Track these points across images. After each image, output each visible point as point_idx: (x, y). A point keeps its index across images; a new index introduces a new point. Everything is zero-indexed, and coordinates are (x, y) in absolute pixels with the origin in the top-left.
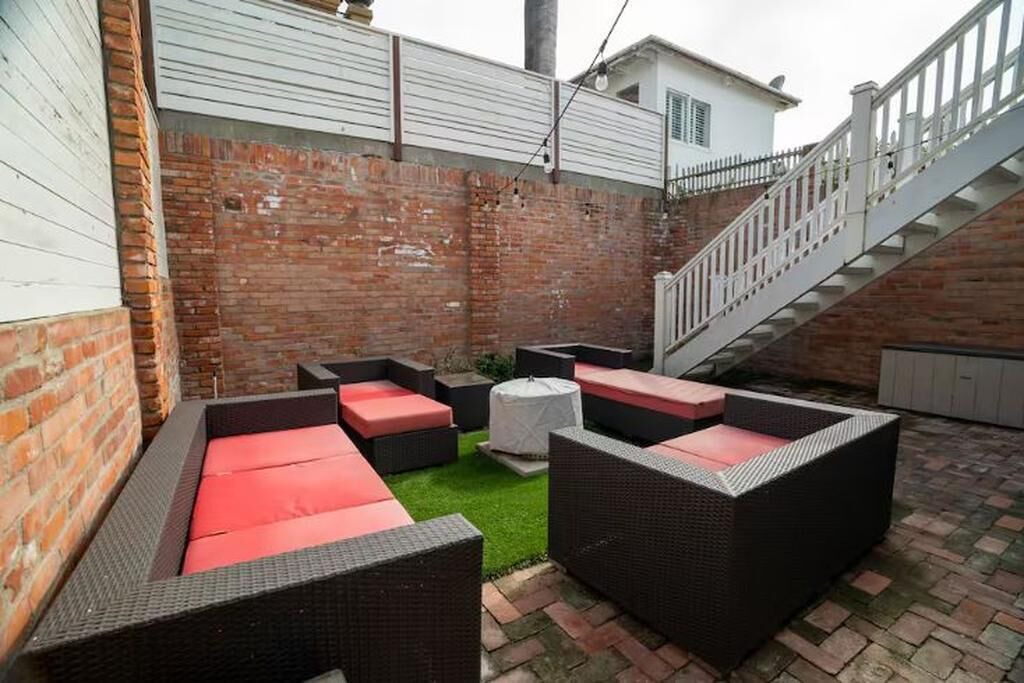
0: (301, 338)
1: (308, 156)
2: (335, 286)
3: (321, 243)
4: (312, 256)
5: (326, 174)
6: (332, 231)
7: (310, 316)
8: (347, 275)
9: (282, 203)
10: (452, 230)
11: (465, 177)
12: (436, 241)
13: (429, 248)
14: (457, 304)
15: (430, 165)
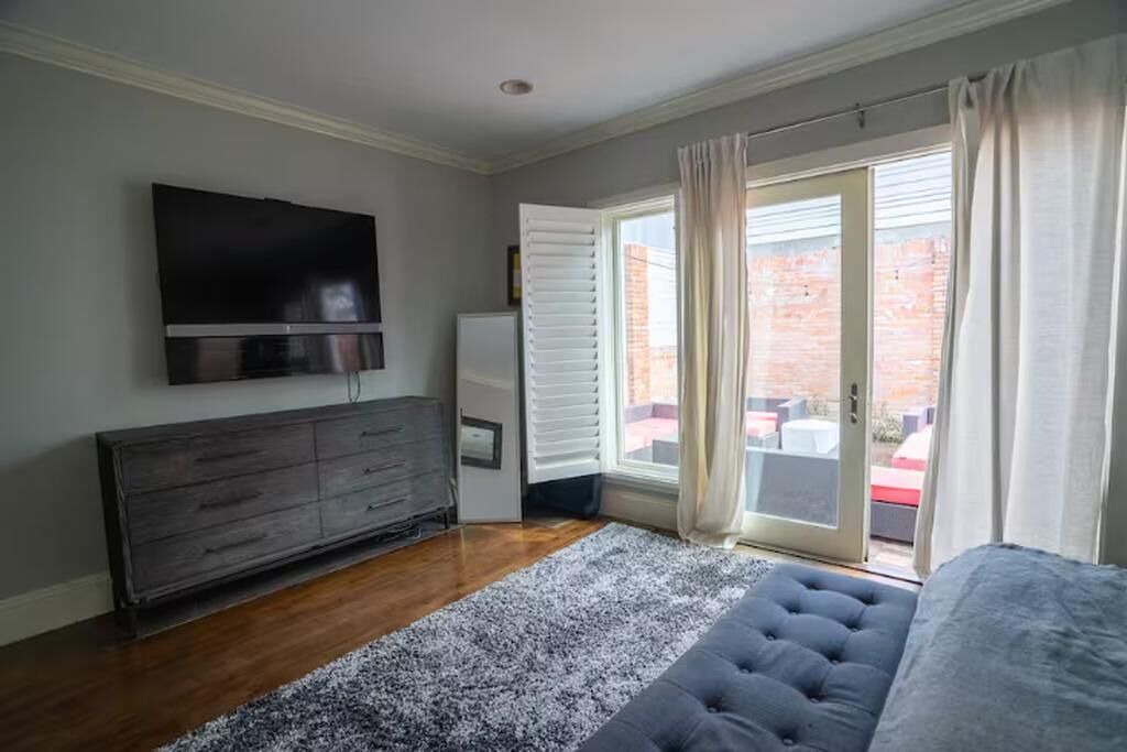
0: (783, 382)
1: (792, 258)
2: (808, 346)
3: (799, 317)
4: (794, 326)
5: (804, 267)
6: (807, 308)
7: (789, 366)
8: (816, 338)
9: (776, 292)
10: (915, 295)
11: (933, 243)
12: (897, 307)
13: (890, 313)
14: (919, 362)
15: (892, 243)
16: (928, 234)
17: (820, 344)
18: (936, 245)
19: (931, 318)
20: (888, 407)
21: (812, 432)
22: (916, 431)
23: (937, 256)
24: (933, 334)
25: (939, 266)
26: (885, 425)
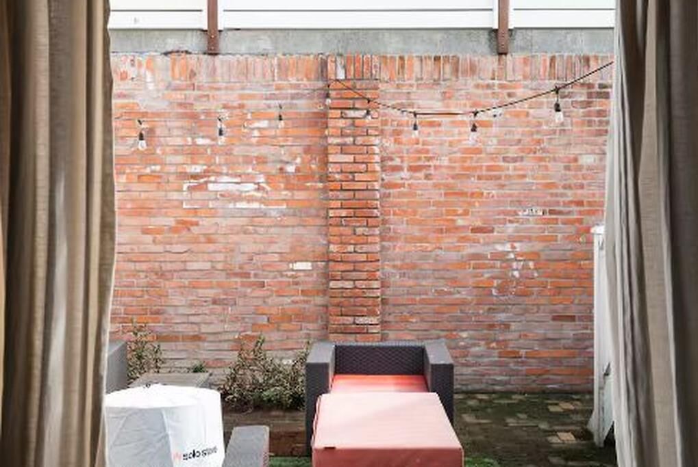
10: (299, 150)
11: (324, 64)
12: (273, 169)
13: (261, 179)
14: (307, 266)
15: (264, 55)
16: (317, 47)
17: (146, 231)
18: (330, 66)
19: (325, 190)
20: (264, 346)
21: (158, 412)
22: (326, 391)
23: (333, 85)
24: (327, 217)
25: (336, 103)
26: (261, 381)
